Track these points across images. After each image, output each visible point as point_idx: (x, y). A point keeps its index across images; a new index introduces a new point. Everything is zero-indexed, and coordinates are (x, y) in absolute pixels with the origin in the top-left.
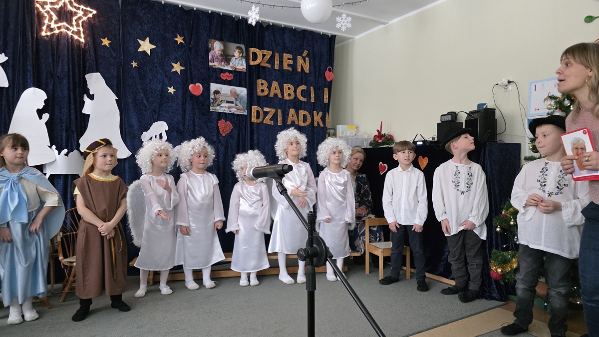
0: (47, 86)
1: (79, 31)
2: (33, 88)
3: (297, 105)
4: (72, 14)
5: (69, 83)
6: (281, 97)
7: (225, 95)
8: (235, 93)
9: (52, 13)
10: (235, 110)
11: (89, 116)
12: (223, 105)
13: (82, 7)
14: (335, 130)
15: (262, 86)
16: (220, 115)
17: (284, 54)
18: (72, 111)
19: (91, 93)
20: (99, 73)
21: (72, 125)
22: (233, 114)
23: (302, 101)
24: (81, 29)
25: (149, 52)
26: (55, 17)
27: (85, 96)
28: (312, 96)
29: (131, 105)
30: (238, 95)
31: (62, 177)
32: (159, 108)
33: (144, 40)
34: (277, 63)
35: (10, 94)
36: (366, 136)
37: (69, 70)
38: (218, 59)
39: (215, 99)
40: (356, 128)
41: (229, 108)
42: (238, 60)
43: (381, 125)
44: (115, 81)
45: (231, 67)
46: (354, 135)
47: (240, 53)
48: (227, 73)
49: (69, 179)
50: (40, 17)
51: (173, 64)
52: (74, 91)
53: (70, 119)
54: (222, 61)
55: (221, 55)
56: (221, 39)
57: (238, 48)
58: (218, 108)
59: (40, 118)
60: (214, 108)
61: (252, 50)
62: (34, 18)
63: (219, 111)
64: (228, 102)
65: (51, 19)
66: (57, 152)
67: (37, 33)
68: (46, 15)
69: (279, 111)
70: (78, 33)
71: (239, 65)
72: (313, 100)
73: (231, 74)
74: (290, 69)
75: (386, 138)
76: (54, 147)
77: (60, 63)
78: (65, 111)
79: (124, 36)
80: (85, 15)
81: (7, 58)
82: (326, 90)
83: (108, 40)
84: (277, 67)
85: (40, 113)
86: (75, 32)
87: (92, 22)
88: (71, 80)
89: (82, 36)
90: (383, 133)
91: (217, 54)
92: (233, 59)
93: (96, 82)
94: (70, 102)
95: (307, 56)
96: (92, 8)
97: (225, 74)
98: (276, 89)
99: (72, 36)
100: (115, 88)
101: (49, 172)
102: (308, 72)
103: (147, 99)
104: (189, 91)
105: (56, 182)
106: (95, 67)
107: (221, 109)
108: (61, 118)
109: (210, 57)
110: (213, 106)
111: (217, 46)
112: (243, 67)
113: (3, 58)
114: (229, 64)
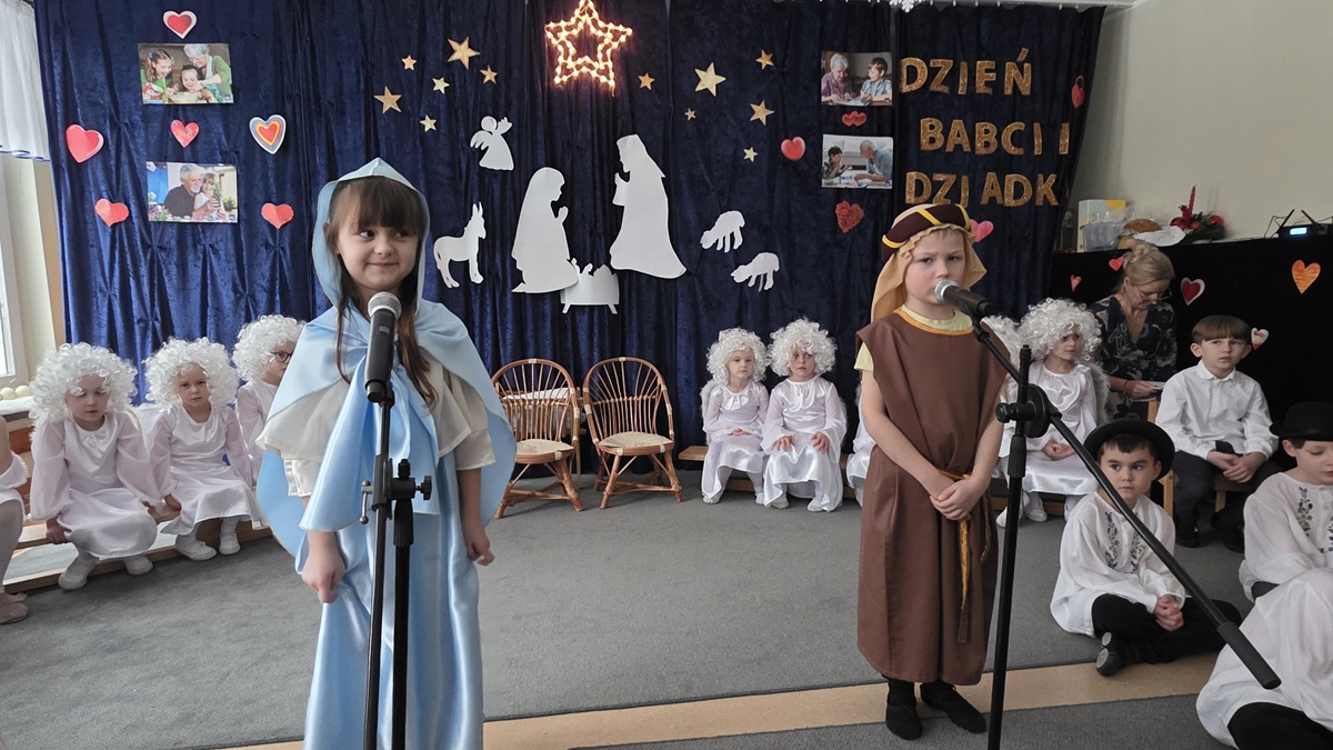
0: (563, 160)
1: (606, 66)
2: (545, 168)
3: (1002, 163)
4: (596, 41)
5: (593, 157)
6: (969, 150)
7: (850, 155)
8: (869, 149)
9: (569, 44)
10: (868, 181)
11: (622, 208)
12: (846, 174)
13: (611, 26)
15: (929, 131)
16: (840, 194)
17: (979, 62)
18: (598, 202)
19: (626, 171)
20: (636, 136)
21: (598, 225)
22: (865, 189)
23: (1013, 156)
24: (610, 64)
25: (713, 91)
26: (572, 51)
27: (617, 175)
28: (1036, 142)
29: (685, 186)
30: (875, 153)
31: (587, 310)
32: (730, 187)
33: (705, 70)
34: (963, 81)
35: (517, 180)
37: (593, 136)
38: (837, 87)
39: (832, 165)
40: (1127, 204)
41: (857, 179)
42: (877, 83)
43: (1192, 196)
44: (661, 147)
45: (862, 101)
47: (880, 71)
48: (855, 113)
49: (596, 312)
50: (553, 53)
51: (753, 106)
53: (595, 213)
54: (845, 91)
55: (844, 80)
57: (875, 61)
58: (836, 180)
59: (556, 216)
60: (829, 181)
61: (907, 62)
62: (544, 58)
63: (839, 186)
64: (855, 168)
65: (566, 58)
66: (578, 268)
67: (549, 81)
68: (561, 48)
69: (965, 179)
70: (605, 72)
71: (879, 94)
72: (1038, 151)
73: (862, 114)
74: (989, 91)
75: (1203, 224)
76: (574, 261)
77: (581, 124)
78: (589, 201)
79: (673, 67)
80: (616, 38)
81: (510, 125)
82: (1066, 127)
83: (650, 77)
84: (962, 90)
85: (556, 207)
86: (602, 72)
87: (626, 49)
88: (596, 150)
89: (612, 74)
90: (1195, 211)
91: (836, 78)
92: (868, 82)
93: (632, 150)
94: (595, 187)
95: (1026, 60)
96: (626, 26)
97: (851, 116)
98: (958, 135)
99: (597, 78)
100: (660, 159)
101: (568, 301)
102: (1028, 93)
103: (710, 174)
104: (782, 153)
105: (578, 318)
106: (630, 126)
107: (843, 181)
108: (583, 216)
109: (823, 86)
110: (828, 177)
111: (837, 64)
112: (886, 96)
113: (506, 125)
114: (859, 95)
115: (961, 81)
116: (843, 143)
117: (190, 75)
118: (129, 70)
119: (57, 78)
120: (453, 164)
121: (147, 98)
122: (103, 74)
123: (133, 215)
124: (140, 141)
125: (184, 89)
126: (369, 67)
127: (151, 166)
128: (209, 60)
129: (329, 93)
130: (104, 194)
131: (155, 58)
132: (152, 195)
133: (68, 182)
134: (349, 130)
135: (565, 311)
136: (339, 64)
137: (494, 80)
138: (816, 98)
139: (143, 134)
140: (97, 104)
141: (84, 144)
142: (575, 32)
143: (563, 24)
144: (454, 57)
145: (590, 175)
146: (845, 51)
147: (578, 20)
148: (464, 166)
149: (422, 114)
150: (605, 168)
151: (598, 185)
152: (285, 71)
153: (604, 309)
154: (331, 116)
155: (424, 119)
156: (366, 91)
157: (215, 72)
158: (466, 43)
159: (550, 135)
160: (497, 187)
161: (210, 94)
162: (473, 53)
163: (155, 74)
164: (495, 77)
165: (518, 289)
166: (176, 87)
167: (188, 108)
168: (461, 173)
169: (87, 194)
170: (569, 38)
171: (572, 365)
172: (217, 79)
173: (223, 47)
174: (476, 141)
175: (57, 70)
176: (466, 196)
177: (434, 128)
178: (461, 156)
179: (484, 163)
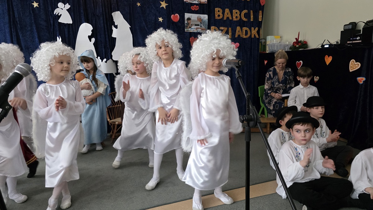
0: (92, 20)
2: (85, 23)
3: (241, 24)
5: (103, 20)
6: (231, 19)
7: (194, 21)
8: (200, 19)
10: (200, 30)
11: (116, 38)
12: (193, 27)
14: (265, 39)
15: (218, 12)
16: (191, 34)
18: (107, 36)
19: (116, 25)
20: (119, 12)
21: (107, 44)
22: (199, 32)
23: (244, 21)
27: (113, 26)
28: (251, 17)
29: (138, 30)
30: (202, 20)
35: (74, 28)
36: (287, 43)
37: (103, 11)
39: (188, 24)
40: (281, 37)
41: (196, 29)
43: (299, 35)
44: (129, 16)
46: (279, 42)
48: (195, 6)
49: (109, 76)
51: (161, 2)
52: (107, 24)
53: (106, 40)
58: (190, 29)
59: (90, 41)
60: (187, 29)
63: (191, 31)
66: (101, 60)
69: (230, 29)
72: (252, 20)
73: (198, 6)
75: (302, 44)
76: (99, 58)
77: (98, 7)
78: (103, 36)
81: (70, 6)
82: (261, 12)
85: (90, 38)
88: (105, 17)
90: (299, 40)
93: (118, 17)
97: (194, 7)
98: (228, 14)
102: (249, 0)
104: (171, 19)
106: (117, 8)
107: (192, 30)
108: (101, 41)
110: (187, 28)
113: (68, 6)
116: (192, 16)
120: (48, 21)
145: (102, 26)
148: (52, 22)
149: (32, 1)
151: (106, 30)
153: (111, 74)
155: (33, 3)
159: (86, 11)
160: (66, 30)
168: (51, 24)
176: (54, 34)
177: (38, 6)
178: (50, 18)
179: (60, 21)
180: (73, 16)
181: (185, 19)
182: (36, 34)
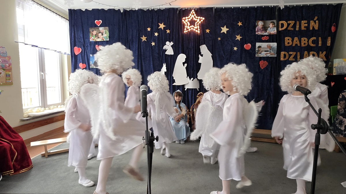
0: (186, 51)
1: (197, 28)
2: (181, 54)
3: (309, 49)
4: (195, 21)
5: (194, 51)
6: (300, 45)
7: (264, 48)
8: (270, 46)
9: (188, 23)
10: (270, 55)
11: (201, 63)
12: (263, 53)
13: (199, 17)
15: (288, 41)
16: (261, 58)
17: (302, 21)
18: (195, 62)
20: (205, 45)
21: (194, 68)
22: (268, 57)
23: (312, 47)
25: (226, 33)
26: (189, 24)
27: (200, 55)
28: (319, 43)
29: (217, 57)
30: (271, 47)
31: (191, 89)
32: (230, 57)
33: (223, 27)
34: (298, 27)
35: (174, 57)
37: (194, 45)
38: (260, 30)
39: (259, 51)
41: (266, 54)
42: (272, 28)
44: (211, 47)
45: (268, 33)
47: (273, 25)
48: (265, 37)
49: (193, 90)
50: (184, 25)
51: (236, 36)
52: (196, 54)
53: (194, 65)
54: (262, 31)
55: (262, 28)
56: (262, 20)
57: (271, 22)
58: (260, 55)
59: (184, 66)
60: (258, 55)
61: (281, 22)
62: (182, 26)
65: (187, 26)
66: (189, 79)
67: (183, 32)
68: (186, 24)
69: (298, 53)
70: (197, 29)
71: (273, 31)
72: (320, 45)
73: (268, 37)
74: (305, 29)
76: (188, 77)
77: (191, 42)
78: (192, 62)
79: (215, 27)
80: (200, 20)
81: (173, 43)
82: (330, 38)
83: (209, 30)
84: (297, 29)
85: (184, 63)
86: (196, 29)
87: (203, 23)
88: (194, 49)
89: (199, 30)
91: (260, 27)
92: (269, 29)
93: (204, 49)
95: (317, 20)
96: (203, 17)
97: (264, 37)
98: (296, 41)
99: (195, 31)
100: (211, 51)
101: (186, 87)
102: (317, 29)
103: (224, 54)
104: (244, 48)
105: (189, 92)
106: (203, 42)
107: (262, 55)
108: (191, 66)
109: (256, 30)
110: (257, 54)
111: (260, 24)
112: (275, 32)
113: (172, 43)
114: (267, 32)
115: (297, 27)
116: (262, 45)
117: (100, 34)
118: (87, 34)
119: (73, 36)
120: (159, 54)
121: (91, 40)
122: (82, 35)
123: (87, 67)
124: (89, 50)
125: (99, 38)
126: (140, 31)
127: (91, 55)
128: (104, 31)
129: (130, 37)
130: (81, 62)
131: (93, 31)
132: (91, 62)
133: (74, 59)
134: (134, 46)
135: (186, 90)
136: (133, 30)
137: (169, 32)
138: (254, 33)
139: (90, 48)
140: (80, 42)
141: (78, 51)
142: (190, 20)
143: (187, 18)
144: (160, 27)
145: (193, 55)
146: (263, 20)
147: (191, 16)
148: (161, 54)
149: (151, 42)
150: (197, 53)
151: (195, 58)
152: (120, 33)
153: (195, 89)
154: (130, 43)
155: (152, 43)
156: (139, 37)
157: (105, 34)
158: (163, 24)
159: (183, 46)
160: (169, 59)
161: (104, 39)
162: (164, 26)
163: (93, 35)
164: (170, 32)
165: (174, 84)
166: (97, 37)
167: (99, 42)
168: (161, 56)
169: (77, 62)
170: (188, 21)
171: (187, 103)
172: (106, 35)
173: (107, 28)
174: (165, 48)
175: (73, 35)
176: (162, 61)
177: (154, 45)
178: (161, 51)
179: (166, 53)
180: (174, 50)
181: (256, 47)
182: (152, 62)
